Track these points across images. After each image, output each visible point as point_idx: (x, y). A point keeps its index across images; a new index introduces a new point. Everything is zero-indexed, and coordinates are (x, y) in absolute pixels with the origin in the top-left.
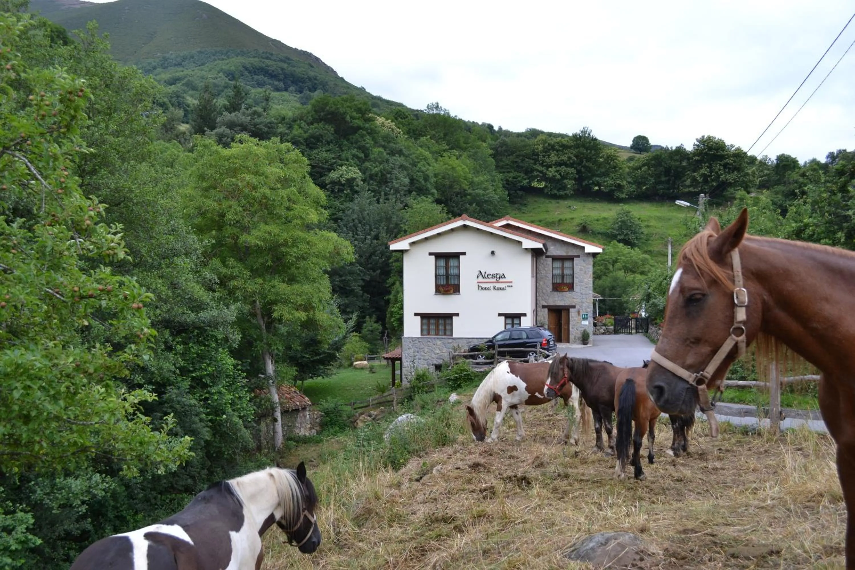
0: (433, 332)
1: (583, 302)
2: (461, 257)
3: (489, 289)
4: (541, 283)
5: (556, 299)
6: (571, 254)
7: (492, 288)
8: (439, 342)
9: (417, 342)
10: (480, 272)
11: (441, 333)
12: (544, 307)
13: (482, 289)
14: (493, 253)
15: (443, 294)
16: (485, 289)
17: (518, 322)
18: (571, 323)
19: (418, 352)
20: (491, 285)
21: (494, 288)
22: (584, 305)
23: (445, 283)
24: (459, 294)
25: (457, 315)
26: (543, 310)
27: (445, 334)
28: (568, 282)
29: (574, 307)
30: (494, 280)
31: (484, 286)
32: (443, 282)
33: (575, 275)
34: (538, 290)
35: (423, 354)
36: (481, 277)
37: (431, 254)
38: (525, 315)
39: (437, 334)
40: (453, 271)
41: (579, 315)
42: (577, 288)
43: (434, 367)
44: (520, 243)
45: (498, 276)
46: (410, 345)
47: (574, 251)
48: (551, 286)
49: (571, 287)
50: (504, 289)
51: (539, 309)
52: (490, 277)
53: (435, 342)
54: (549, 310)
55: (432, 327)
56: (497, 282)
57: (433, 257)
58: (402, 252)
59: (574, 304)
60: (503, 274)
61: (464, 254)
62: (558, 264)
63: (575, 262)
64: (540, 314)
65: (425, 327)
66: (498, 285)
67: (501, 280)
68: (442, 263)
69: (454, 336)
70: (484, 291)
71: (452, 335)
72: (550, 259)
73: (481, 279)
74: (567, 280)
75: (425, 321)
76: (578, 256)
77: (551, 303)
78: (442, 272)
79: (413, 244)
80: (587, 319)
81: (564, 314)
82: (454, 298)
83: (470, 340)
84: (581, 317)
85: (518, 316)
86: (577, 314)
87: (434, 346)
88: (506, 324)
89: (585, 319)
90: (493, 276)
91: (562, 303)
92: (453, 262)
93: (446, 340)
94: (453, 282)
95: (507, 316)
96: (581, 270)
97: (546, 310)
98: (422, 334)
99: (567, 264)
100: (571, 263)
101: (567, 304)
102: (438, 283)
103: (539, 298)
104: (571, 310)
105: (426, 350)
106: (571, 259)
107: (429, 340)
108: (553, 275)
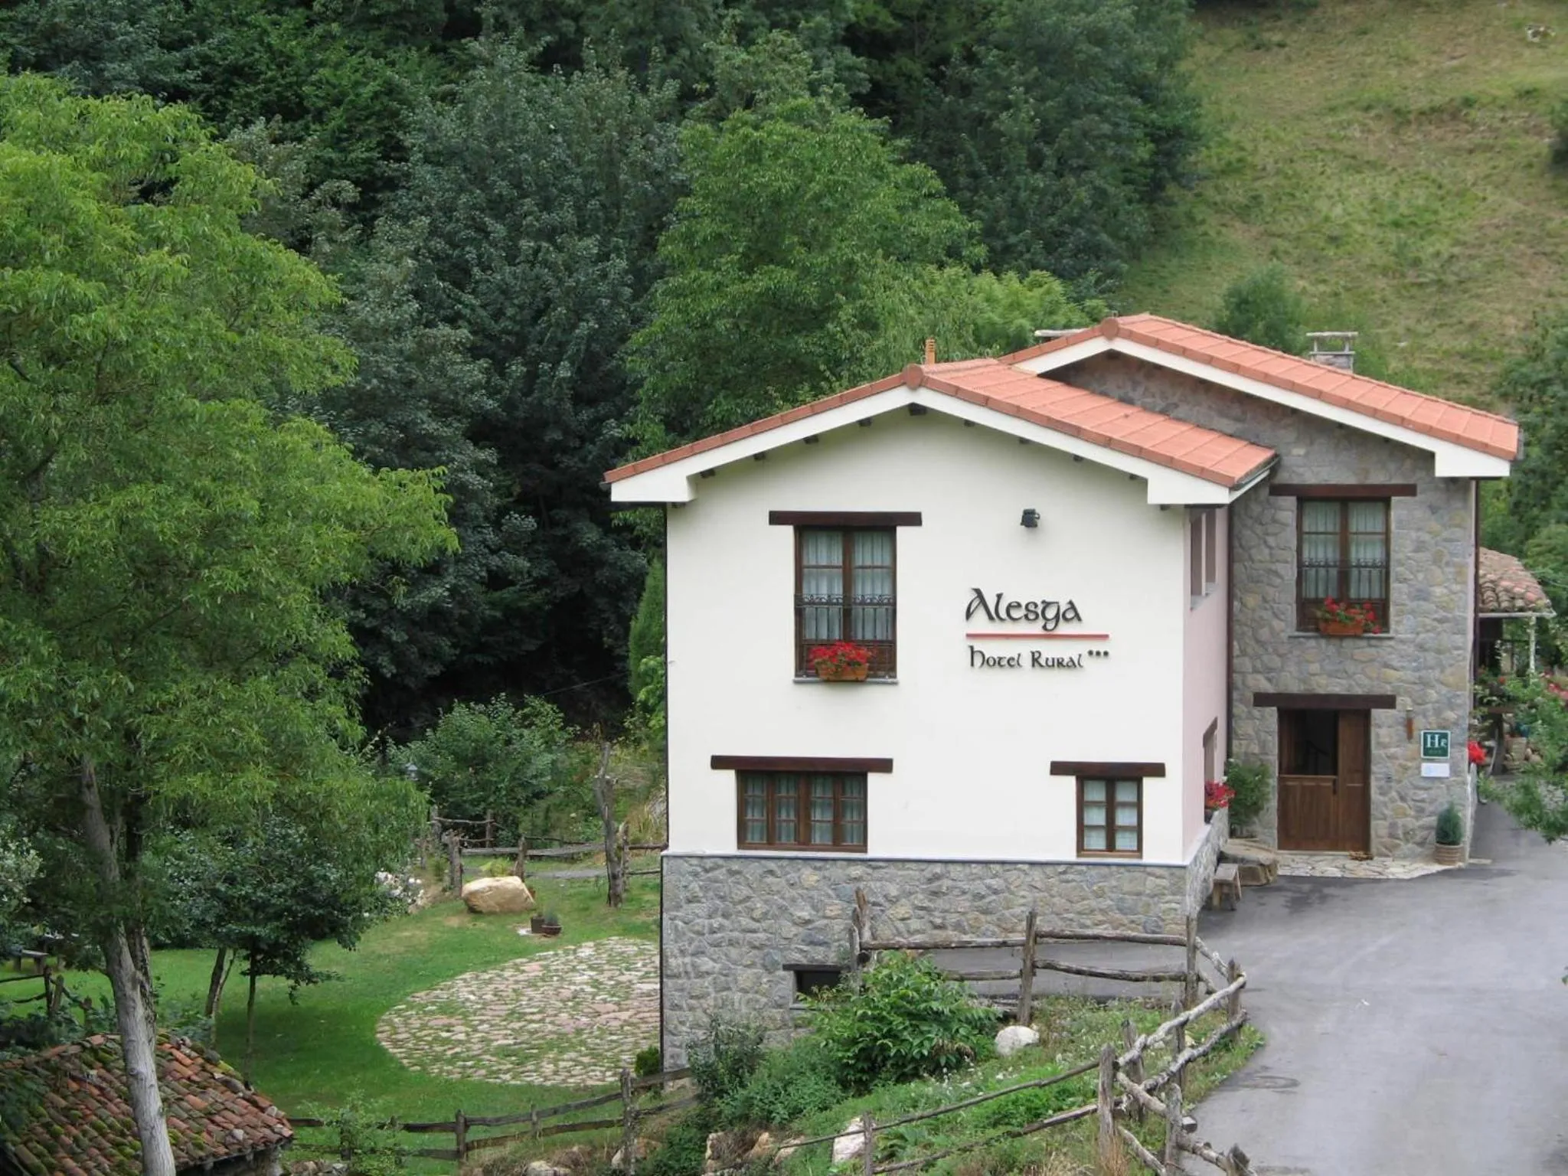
0: (786, 833)
1: (1425, 683)
2: (903, 532)
3: (1012, 663)
4: (1251, 601)
5: (1315, 667)
6: (1378, 478)
7: (1026, 661)
8: (809, 876)
9: (719, 874)
10: (978, 592)
11: (817, 839)
12: (1262, 700)
13: (985, 661)
14: (1029, 519)
15: (827, 681)
16: (998, 662)
17: (1133, 798)
18: (1377, 770)
19: (725, 916)
20: (1023, 650)
21: (1035, 660)
22: (1433, 694)
23: (837, 635)
24: (895, 684)
25: (884, 766)
26: (1256, 712)
27: (837, 843)
28: (1365, 594)
29: (1388, 702)
30: (1037, 628)
31: (992, 649)
32: (825, 630)
33: (1395, 570)
34: (1237, 628)
35: (745, 921)
36: (980, 615)
37: (777, 518)
38: (1158, 770)
39: (804, 843)
40: (867, 589)
41: (1410, 735)
42: (1401, 624)
43: (790, 976)
44: (1138, 483)
45: (1051, 613)
46: (695, 886)
47: (1392, 466)
48: (1291, 612)
49: (1378, 614)
50: (1072, 665)
51: (1239, 709)
52: (1015, 614)
53: (793, 876)
54: (1284, 716)
55: (787, 815)
56: (1048, 636)
57: (787, 532)
58: (662, 512)
59: (1388, 690)
60: (1072, 606)
61: (913, 519)
62: (1322, 521)
63: (1394, 514)
64: (1244, 727)
65: (754, 815)
66: (1050, 650)
67: (1064, 628)
68: (827, 553)
69: (875, 850)
70: (996, 674)
71: (864, 848)
72: (1290, 502)
73: (980, 623)
74: (1362, 589)
75: (757, 792)
76: (1409, 490)
77: (1291, 683)
78: (827, 588)
79: (704, 479)
80: (1443, 752)
81: (1346, 732)
82: (872, 697)
83: (938, 869)
84: (1417, 747)
85: (1135, 774)
86: (1401, 729)
87: (793, 893)
88: (1082, 805)
89: (1435, 752)
90: (1033, 612)
91: (1336, 686)
92: (867, 554)
93: (840, 864)
94: (866, 631)
95: (1084, 773)
96: (1420, 547)
97: (1271, 714)
98: (742, 842)
99: (1364, 521)
100: (1380, 518)
101: (1359, 691)
102: (810, 634)
103: (1243, 663)
104: (1378, 714)
105: (760, 907)
106: (1380, 497)
107: (772, 865)
108: (1300, 565)
